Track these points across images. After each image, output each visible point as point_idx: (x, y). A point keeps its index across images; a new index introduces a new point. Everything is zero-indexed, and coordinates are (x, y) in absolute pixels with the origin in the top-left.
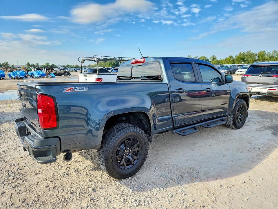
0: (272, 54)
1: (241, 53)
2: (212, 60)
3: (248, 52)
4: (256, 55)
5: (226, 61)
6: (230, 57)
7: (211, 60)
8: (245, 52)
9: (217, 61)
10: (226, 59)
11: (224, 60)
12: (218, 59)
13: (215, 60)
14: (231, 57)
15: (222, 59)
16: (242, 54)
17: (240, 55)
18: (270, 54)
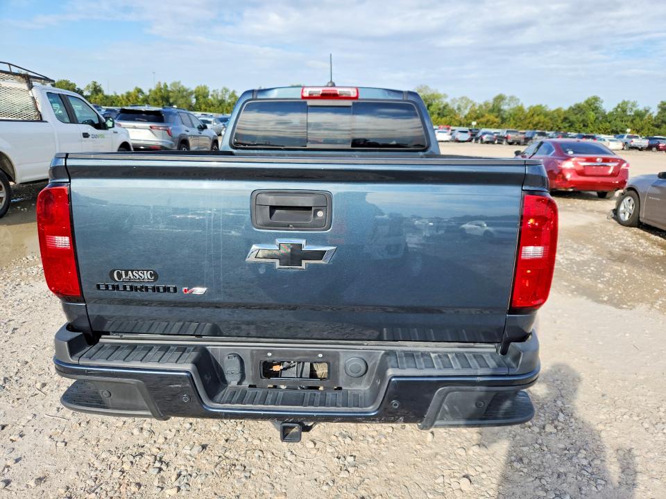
0: (220, 94)
1: (160, 83)
2: (92, 94)
3: (174, 84)
4: (191, 93)
5: (129, 100)
6: (138, 92)
7: (89, 94)
8: (168, 85)
9: (107, 97)
10: (129, 94)
11: (122, 96)
12: (108, 91)
13: (100, 95)
14: (140, 91)
15: (119, 94)
16: (162, 86)
17: (160, 89)
18: (217, 95)
